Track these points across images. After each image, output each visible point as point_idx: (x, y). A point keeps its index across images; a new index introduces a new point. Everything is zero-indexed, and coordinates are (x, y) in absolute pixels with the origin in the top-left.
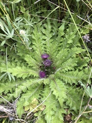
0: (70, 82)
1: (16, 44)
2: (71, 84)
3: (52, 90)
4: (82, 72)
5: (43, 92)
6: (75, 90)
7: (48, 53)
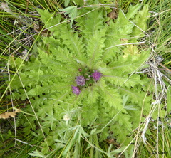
0: (81, 42)
1: (88, 126)
2: (81, 38)
3: (103, 51)
4: (62, 36)
5: (112, 58)
6: (84, 31)
7: (70, 89)
